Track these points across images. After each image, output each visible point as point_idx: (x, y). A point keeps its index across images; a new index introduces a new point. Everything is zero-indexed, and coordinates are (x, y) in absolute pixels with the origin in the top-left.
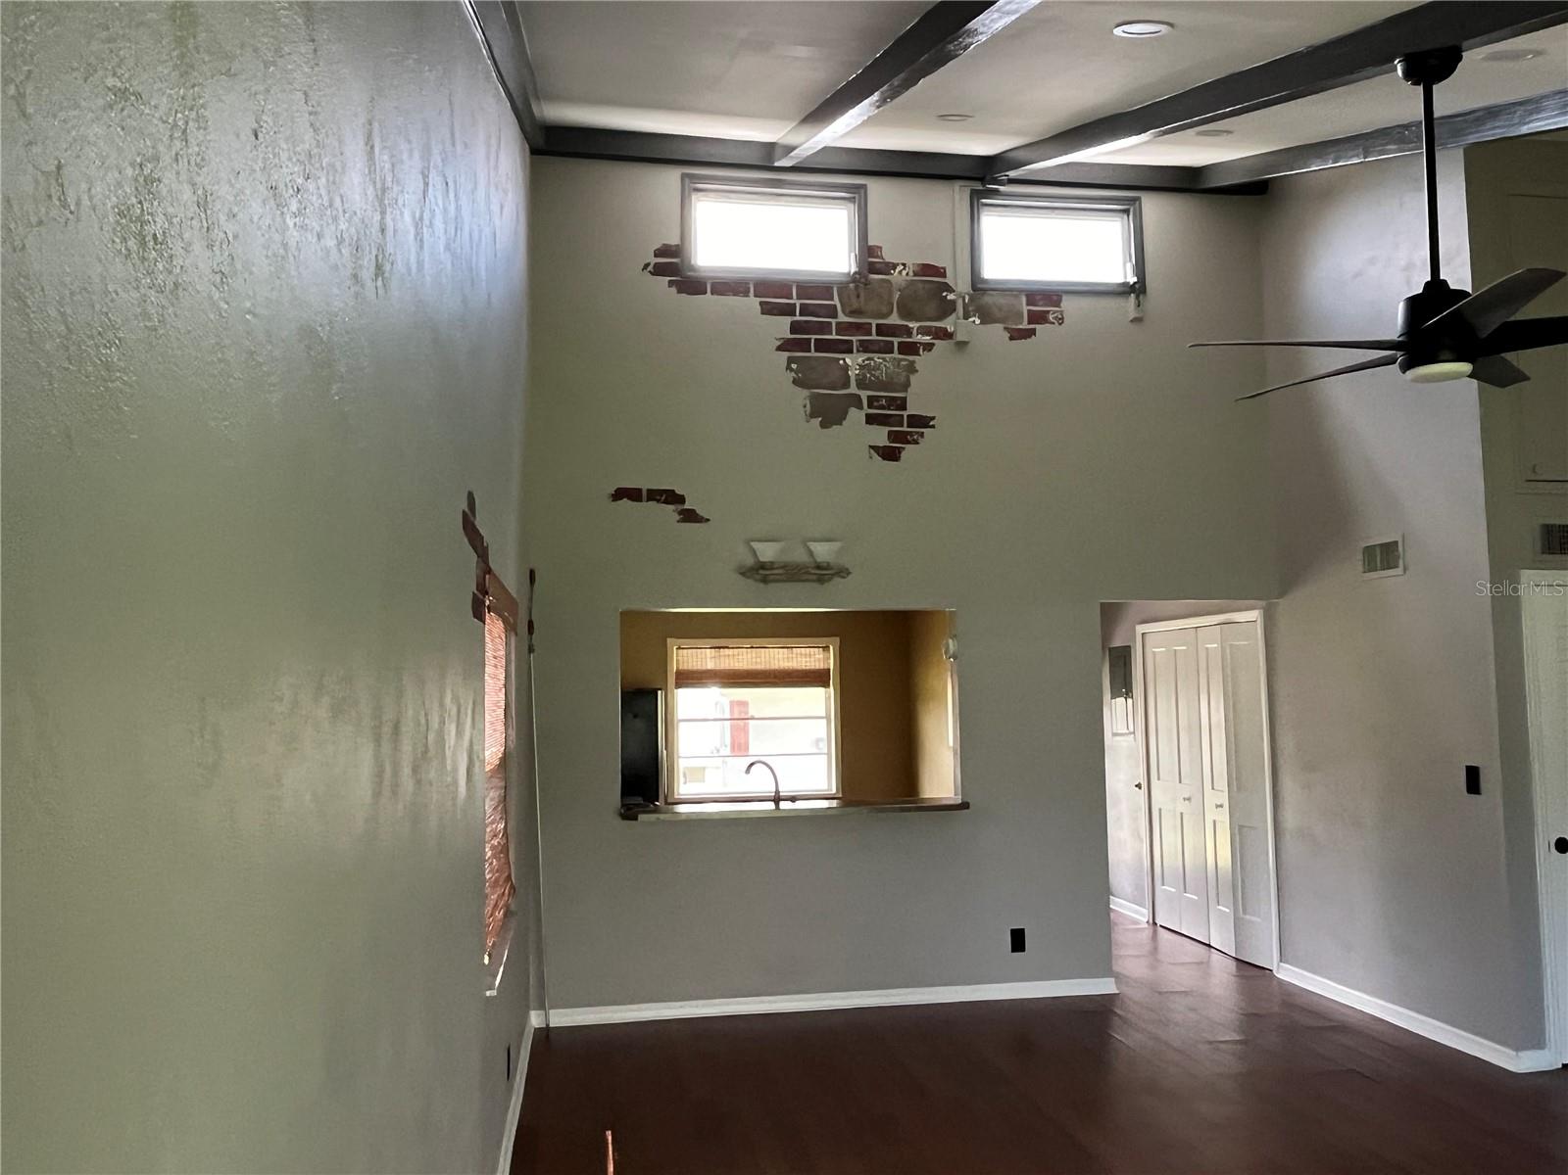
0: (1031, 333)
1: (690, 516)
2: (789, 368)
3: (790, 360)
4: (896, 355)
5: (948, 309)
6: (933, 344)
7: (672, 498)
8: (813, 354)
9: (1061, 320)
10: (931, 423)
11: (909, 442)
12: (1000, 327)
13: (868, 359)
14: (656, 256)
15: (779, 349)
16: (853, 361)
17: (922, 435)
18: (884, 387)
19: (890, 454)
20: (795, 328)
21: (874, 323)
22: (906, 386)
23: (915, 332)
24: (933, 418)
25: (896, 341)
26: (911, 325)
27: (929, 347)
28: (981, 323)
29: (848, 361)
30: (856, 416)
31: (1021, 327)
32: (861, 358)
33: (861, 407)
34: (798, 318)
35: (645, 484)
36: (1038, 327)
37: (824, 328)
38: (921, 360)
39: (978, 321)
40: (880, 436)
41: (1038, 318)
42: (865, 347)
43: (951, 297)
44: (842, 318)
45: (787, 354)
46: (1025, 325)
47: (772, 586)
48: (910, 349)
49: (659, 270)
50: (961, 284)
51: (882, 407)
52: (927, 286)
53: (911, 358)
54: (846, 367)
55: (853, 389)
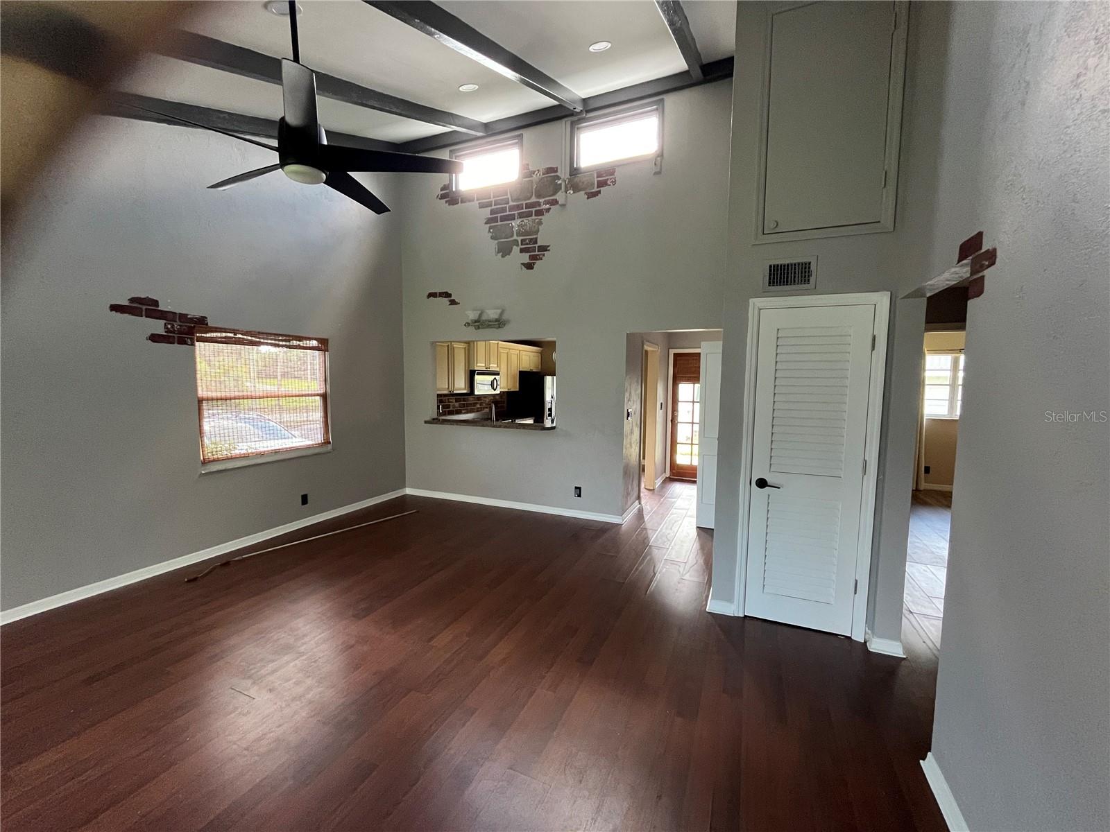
0: (599, 192)
1: (453, 302)
2: (489, 231)
3: (490, 228)
4: (534, 217)
5: (557, 189)
6: (550, 209)
7: (447, 295)
8: (499, 223)
9: (614, 183)
10: (548, 249)
11: (537, 260)
12: (583, 192)
13: (522, 221)
14: (441, 190)
15: (486, 223)
16: (515, 224)
17: (544, 255)
18: (527, 233)
19: (529, 266)
20: (492, 212)
21: (524, 203)
22: (538, 231)
23: (542, 204)
24: (549, 246)
25: (534, 210)
26: (541, 201)
27: (548, 210)
28: (574, 193)
29: (513, 224)
30: (516, 249)
31: (593, 191)
32: (518, 221)
33: (518, 245)
34: (493, 207)
35: (438, 290)
36: (601, 188)
37: (504, 210)
38: (545, 218)
39: (572, 192)
40: (525, 258)
41: (602, 184)
42: (521, 216)
43: (560, 182)
44: (511, 203)
45: (488, 225)
46: (596, 189)
47: (480, 330)
48: (539, 213)
49: (443, 197)
50: (564, 174)
51: (527, 244)
52: (549, 179)
53: (540, 217)
54: (513, 227)
55: (515, 237)
